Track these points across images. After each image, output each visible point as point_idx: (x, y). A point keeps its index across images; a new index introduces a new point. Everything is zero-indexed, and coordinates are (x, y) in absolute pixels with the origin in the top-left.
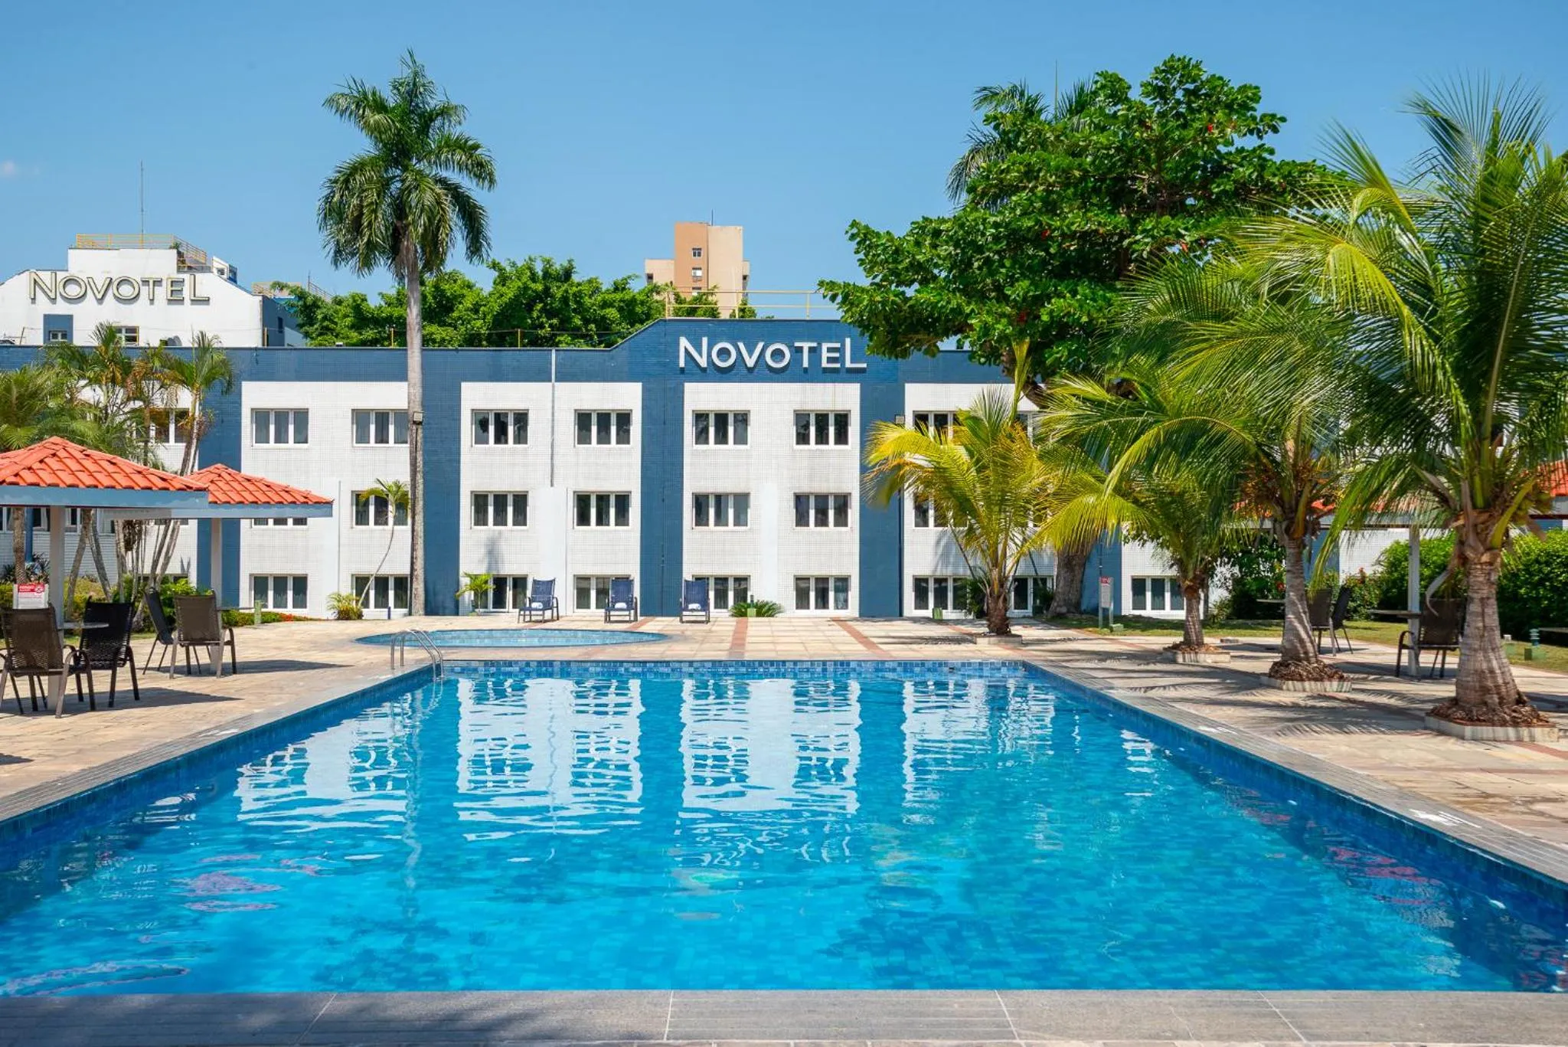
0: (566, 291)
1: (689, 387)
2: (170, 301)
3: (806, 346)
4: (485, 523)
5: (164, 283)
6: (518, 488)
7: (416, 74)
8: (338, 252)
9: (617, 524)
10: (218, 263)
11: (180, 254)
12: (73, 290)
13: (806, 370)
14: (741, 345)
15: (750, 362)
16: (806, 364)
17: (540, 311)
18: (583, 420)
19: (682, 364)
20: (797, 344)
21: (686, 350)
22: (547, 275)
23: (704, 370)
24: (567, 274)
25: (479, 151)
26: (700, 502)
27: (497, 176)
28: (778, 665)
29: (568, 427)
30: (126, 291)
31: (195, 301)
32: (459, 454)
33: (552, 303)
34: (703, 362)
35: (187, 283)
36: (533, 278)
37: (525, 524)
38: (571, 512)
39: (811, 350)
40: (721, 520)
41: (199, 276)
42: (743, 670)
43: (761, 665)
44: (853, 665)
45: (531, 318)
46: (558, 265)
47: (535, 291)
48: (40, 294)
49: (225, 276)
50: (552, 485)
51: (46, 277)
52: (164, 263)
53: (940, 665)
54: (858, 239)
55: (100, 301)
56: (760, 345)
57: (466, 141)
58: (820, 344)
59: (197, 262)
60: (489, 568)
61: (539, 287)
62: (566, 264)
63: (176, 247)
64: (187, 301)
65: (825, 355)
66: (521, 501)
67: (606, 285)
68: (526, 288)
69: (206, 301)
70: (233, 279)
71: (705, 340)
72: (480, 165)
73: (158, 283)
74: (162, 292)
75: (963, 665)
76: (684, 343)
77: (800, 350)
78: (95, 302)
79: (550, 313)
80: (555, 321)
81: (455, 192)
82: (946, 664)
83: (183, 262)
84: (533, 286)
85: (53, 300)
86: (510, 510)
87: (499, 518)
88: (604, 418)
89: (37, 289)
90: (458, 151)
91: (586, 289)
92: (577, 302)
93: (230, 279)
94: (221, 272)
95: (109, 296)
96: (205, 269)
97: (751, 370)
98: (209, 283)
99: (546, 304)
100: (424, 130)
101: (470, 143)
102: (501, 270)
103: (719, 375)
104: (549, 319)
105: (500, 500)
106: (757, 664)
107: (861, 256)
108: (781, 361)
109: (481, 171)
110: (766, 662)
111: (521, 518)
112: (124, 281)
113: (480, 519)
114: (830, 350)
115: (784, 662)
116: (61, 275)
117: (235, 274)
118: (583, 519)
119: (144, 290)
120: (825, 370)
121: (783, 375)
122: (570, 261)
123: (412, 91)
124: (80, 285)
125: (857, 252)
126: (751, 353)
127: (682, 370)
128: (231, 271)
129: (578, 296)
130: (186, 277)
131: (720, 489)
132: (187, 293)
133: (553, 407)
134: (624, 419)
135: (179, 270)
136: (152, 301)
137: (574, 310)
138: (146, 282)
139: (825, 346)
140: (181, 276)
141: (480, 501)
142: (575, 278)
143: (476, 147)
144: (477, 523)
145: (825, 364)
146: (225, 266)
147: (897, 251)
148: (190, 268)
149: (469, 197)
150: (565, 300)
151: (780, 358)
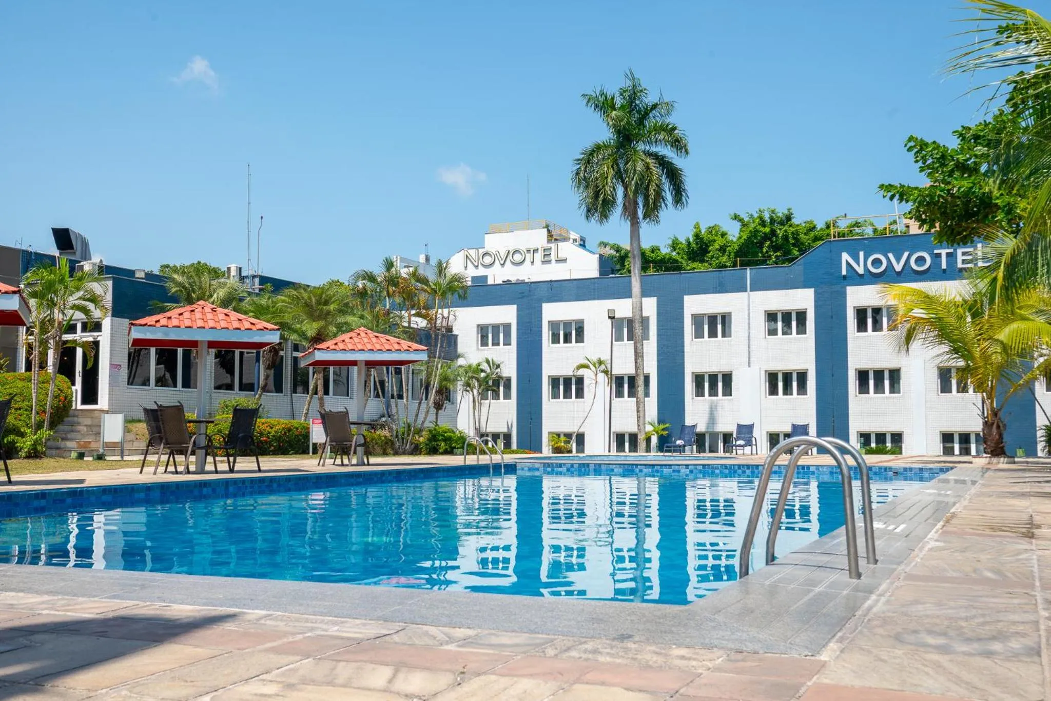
0: (786, 231)
1: (850, 290)
2: (544, 262)
3: (944, 252)
4: (703, 395)
5: (540, 250)
6: (725, 369)
7: (634, 86)
8: (589, 211)
9: (798, 394)
10: (573, 235)
11: (549, 231)
12: (488, 260)
13: (944, 271)
14: (891, 255)
15: (898, 267)
16: (944, 266)
17: (769, 247)
18: (771, 317)
19: (844, 272)
20: (936, 251)
21: (847, 262)
22: (772, 221)
23: (862, 276)
24: (789, 218)
25: (676, 131)
26: (863, 376)
27: (689, 148)
28: (753, 469)
29: (760, 324)
30: (518, 258)
31: (558, 261)
32: (683, 346)
33: (776, 241)
34: (861, 270)
35: (553, 249)
36: (763, 223)
37: (731, 395)
38: (764, 386)
39: (948, 255)
40: (879, 388)
41: (560, 244)
42: (727, 471)
43: (739, 468)
44: (812, 469)
45: (762, 252)
46: (781, 212)
47: (764, 233)
48: (469, 264)
49: (577, 243)
50: (749, 366)
51: (473, 253)
52: (539, 238)
53: (885, 469)
54: (916, 150)
55: (503, 265)
56: (906, 254)
57: (667, 126)
58: (955, 250)
59: (561, 235)
60: (708, 427)
61: (767, 230)
62: (786, 212)
63: (547, 227)
64: (553, 261)
65: (960, 258)
66: (727, 378)
67: (820, 225)
68: (756, 231)
69: (564, 260)
70: (583, 245)
71: (862, 254)
72: (677, 140)
73: (535, 251)
74: (539, 257)
75: (905, 469)
76: (845, 256)
77: (939, 256)
78: (500, 266)
79: (776, 248)
80: (778, 254)
81: (663, 162)
82: (890, 469)
83: (551, 236)
84: (762, 229)
85: (477, 267)
86: (720, 385)
87: (713, 391)
88: (787, 317)
89: (468, 260)
90: (662, 133)
91: (802, 229)
92: (794, 238)
93: (581, 245)
94: (575, 240)
95: (508, 262)
96: (566, 239)
97: (899, 274)
98: (567, 249)
99: (772, 242)
100: (641, 122)
101: (670, 126)
102: (741, 220)
103: (873, 279)
104: (775, 252)
105: (713, 378)
106: (736, 467)
107: (920, 164)
108: (923, 265)
109: (678, 144)
110: (743, 466)
111: (728, 391)
112: (517, 251)
113: (699, 392)
114: (964, 254)
115: (757, 466)
116: (481, 251)
117: (584, 242)
118: (773, 391)
119: (529, 257)
120: (961, 270)
121: (925, 276)
122: (789, 210)
123: (633, 96)
124: (491, 256)
125: (917, 161)
126: (898, 260)
127: (844, 277)
128: (581, 240)
129: (796, 235)
130: (553, 245)
131: (879, 365)
132: (553, 257)
133: (749, 310)
134: (801, 316)
135: (549, 241)
136: (533, 262)
137: (794, 245)
138: (529, 251)
139: (960, 251)
140: (550, 245)
141: (699, 379)
142: (795, 221)
143: (674, 129)
144: (697, 395)
145: (960, 265)
146: (577, 237)
147: (943, 157)
148: (556, 240)
149: (671, 163)
150: (786, 238)
151: (923, 262)
